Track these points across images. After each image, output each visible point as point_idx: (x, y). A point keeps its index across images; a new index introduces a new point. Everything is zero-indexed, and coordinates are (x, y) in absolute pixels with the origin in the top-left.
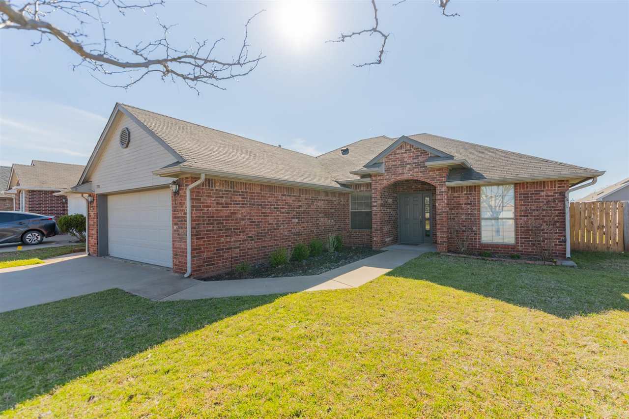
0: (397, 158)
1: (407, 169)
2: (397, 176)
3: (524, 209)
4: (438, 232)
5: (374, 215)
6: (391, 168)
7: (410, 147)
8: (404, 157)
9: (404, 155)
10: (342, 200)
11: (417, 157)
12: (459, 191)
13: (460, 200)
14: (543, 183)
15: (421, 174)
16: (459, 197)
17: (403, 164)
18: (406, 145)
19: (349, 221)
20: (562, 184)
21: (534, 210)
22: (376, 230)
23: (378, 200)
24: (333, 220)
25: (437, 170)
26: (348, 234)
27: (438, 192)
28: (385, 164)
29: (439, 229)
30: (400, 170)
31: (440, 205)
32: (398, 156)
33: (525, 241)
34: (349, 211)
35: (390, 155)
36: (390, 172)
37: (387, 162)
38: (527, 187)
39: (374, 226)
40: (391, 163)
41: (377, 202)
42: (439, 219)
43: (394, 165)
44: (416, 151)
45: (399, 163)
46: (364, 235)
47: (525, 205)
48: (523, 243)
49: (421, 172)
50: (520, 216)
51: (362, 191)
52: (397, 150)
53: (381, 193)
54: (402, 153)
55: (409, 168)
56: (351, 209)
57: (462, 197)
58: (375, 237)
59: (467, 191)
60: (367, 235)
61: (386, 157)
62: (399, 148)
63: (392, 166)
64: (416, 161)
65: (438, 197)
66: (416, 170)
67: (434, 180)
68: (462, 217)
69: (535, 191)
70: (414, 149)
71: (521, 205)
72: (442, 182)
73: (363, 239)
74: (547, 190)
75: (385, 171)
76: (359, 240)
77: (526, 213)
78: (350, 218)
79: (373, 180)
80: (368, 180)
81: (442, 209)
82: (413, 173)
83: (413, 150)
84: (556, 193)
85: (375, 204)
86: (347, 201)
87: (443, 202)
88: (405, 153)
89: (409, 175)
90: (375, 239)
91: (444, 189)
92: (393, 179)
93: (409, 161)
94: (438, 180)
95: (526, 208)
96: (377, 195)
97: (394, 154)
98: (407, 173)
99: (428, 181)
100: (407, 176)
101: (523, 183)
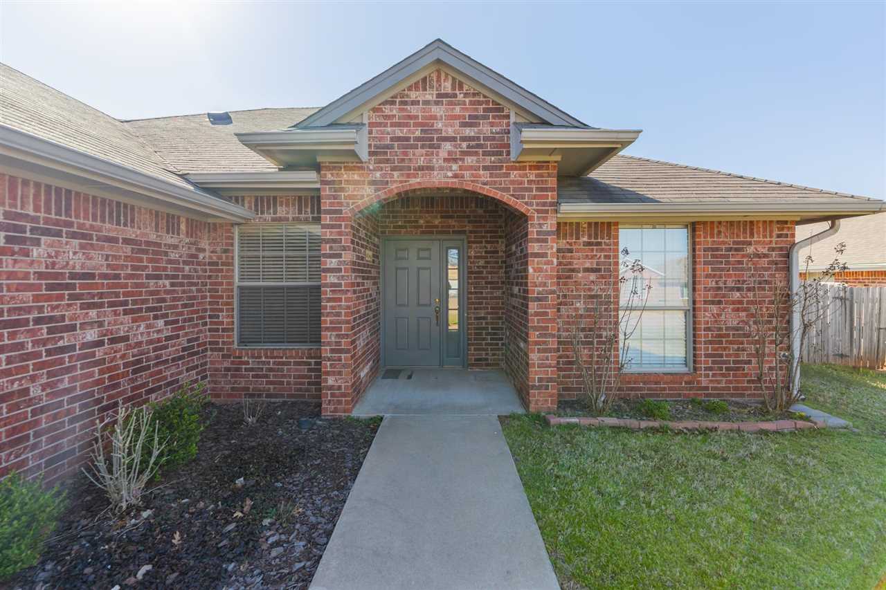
0: (410, 117)
1: (443, 154)
2: (408, 176)
3: (714, 284)
4: (533, 351)
5: (329, 300)
6: (391, 147)
7: (453, 88)
8: (435, 118)
9: (437, 111)
10: (205, 244)
11: (472, 122)
12: (571, 235)
13: (571, 258)
14: (749, 226)
15: (485, 176)
16: (570, 251)
17: (430, 141)
18: (439, 77)
19: (230, 318)
20: (782, 229)
21: (732, 289)
22: (332, 351)
23: (344, 249)
24: (161, 323)
25: (531, 168)
26: (226, 365)
27: (533, 231)
28: (370, 132)
29: (537, 343)
30: (419, 157)
31: (540, 270)
32: (414, 110)
33: (713, 362)
34: (230, 284)
35: (386, 103)
36: (387, 161)
37: (379, 124)
38: (719, 232)
39: (329, 337)
40: (389, 129)
41: (339, 256)
42: (537, 314)
43: (399, 139)
44: (471, 103)
45: (418, 134)
46: (289, 363)
47: (714, 276)
48: (711, 369)
49: (485, 168)
50: (705, 302)
51: (280, 219)
52: (410, 89)
53: (352, 227)
54: (427, 103)
55: (450, 153)
56: (241, 279)
57: (577, 251)
58: (333, 373)
59: (590, 237)
60: (296, 363)
61: (374, 110)
62: (417, 84)
63: (392, 139)
64: (469, 132)
65: (534, 248)
66: (470, 160)
67: (523, 197)
68: (578, 305)
69: (734, 243)
70: (466, 95)
71: (707, 276)
72: (544, 204)
73: (284, 376)
74: (758, 242)
75: (371, 154)
76: (268, 383)
77: (716, 296)
78: (235, 306)
79: (324, 182)
80: (308, 178)
81: (545, 285)
82: (461, 168)
83: (460, 97)
84: (773, 249)
85: (332, 263)
86: (226, 251)
87: (547, 263)
88: (437, 103)
89: (450, 174)
90: (331, 381)
91: (550, 225)
92: (397, 183)
93: (450, 132)
94: (535, 197)
95: (717, 282)
96: (340, 234)
97: (402, 103)
98: (441, 169)
99: (506, 197)
100: (441, 177)
101: (712, 223)
